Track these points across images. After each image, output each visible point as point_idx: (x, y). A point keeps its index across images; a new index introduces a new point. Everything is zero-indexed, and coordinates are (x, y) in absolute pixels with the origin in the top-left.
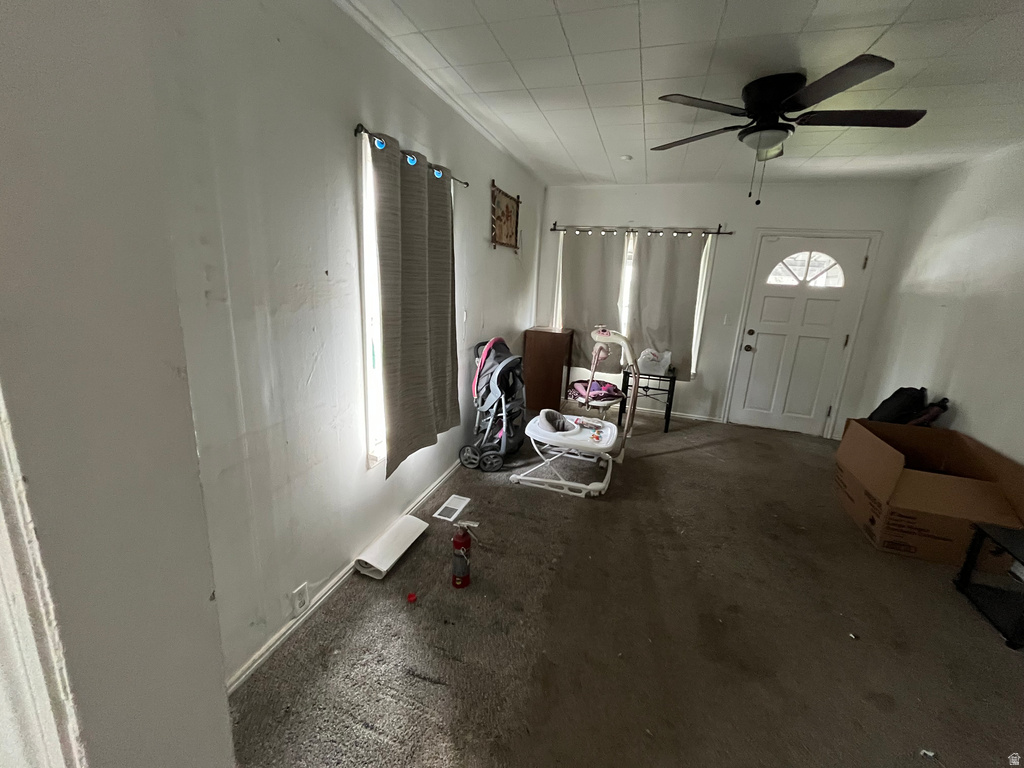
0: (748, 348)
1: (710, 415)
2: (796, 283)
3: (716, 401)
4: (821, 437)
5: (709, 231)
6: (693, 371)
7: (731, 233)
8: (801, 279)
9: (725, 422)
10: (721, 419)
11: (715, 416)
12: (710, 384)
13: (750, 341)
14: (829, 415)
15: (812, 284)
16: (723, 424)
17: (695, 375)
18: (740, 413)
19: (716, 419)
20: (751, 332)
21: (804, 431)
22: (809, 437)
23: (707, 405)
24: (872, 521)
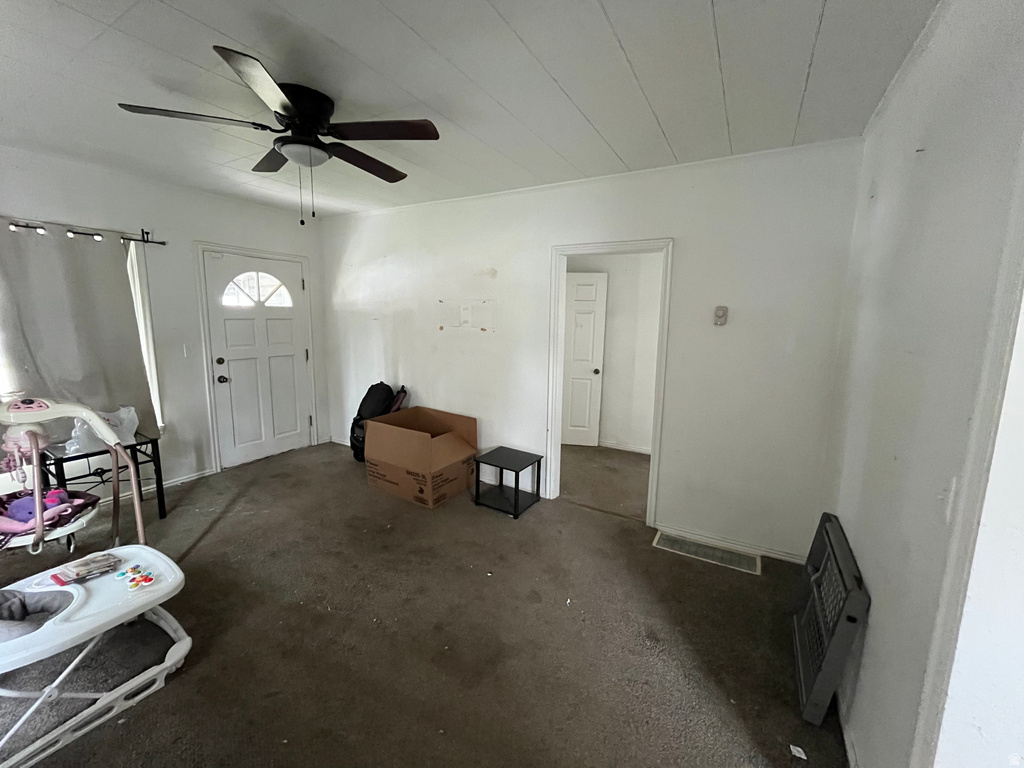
0: (222, 380)
1: (198, 470)
2: (252, 304)
3: (201, 450)
4: (310, 446)
5: (129, 236)
6: (160, 424)
7: (163, 243)
8: (256, 299)
9: (219, 470)
10: (213, 468)
11: (204, 469)
12: (187, 434)
13: (221, 370)
14: (311, 424)
15: (266, 304)
16: (218, 473)
17: (164, 428)
18: (232, 452)
19: (208, 472)
20: (220, 361)
21: (296, 446)
22: (301, 450)
23: (192, 459)
24: (421, 491)
